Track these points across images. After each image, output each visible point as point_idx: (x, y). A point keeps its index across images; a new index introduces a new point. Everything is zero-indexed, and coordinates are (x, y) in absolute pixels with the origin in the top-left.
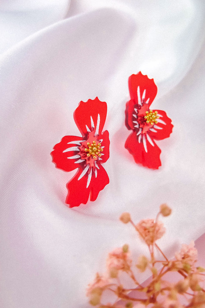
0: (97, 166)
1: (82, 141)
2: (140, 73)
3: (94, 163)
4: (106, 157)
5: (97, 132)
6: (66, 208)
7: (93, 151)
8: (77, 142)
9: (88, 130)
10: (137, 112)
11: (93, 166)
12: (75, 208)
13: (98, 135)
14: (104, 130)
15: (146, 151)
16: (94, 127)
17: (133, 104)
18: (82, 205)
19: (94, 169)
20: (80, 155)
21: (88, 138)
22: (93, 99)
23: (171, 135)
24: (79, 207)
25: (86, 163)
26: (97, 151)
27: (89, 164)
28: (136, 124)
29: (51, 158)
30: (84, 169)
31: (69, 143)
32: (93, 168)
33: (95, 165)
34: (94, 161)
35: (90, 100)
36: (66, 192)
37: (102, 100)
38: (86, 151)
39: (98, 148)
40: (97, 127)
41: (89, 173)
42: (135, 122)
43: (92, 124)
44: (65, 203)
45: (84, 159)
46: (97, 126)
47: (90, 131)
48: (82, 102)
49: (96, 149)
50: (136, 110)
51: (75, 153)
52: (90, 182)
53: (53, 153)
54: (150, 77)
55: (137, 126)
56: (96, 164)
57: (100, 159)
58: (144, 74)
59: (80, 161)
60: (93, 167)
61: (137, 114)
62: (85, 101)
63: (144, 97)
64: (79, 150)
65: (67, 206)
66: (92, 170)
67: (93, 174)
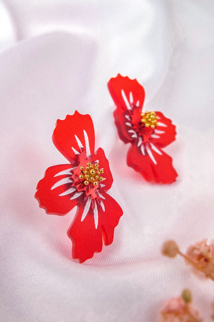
0: (101, 196)
1: (72, 169)
2: (119, 75)
3: (96, 193)
4: (109, 182)
5: (88, 153)
6: (75, 267)
7: (91, 175)
8: (67, 172)
9: (77, 153)
10: (129, 119)
11: (96, 197)
12: (88, 261)
13: (91, 156)
14: (96, 149)
15: (155, 162)
16: (83, 147)
17: (122, 111)
18: (96, 254)
19: (98, 200)
20: (74, 187)
21: (79, 163)
22: (72, 113)
23: (177, 137)
24: (93, 258)
25: (86, 196)
26: (97, 174)
27: (90, 195)
28: (133, 134)
29: (36, 203)
30: (85, 205)
31: (56, 176)
32: (96, 201)
33: (98, 196)
34: (96, 190)
35: (68, 116)
36: (69, 243)
37: (83, 113)
38: (81, 178)
39: (96, 170)
40: (86, 147)
41: (94, 208)
42: (131, 131)
43: (79, 145)
44: (72, 259)
45: (81, 191)
46: (86, 145)
47: (79, 153)
48: (58, 121)
49: (94, 172)
50: (127, 117)
51: (67, 186)
52: (98, 220)
53: (37, 195)
54: (132, 78)
55: (135, 136)
56: (99, 194)
57: (102, 186)
58: (124, 75)
59: (77, 195)
60: (96, 199)
61: (130, 122)
62: (63, 118)
63: (132, 100)
64: (71, 181)
65: (76, 262)
66: (96, 203)
67: (99, 208)
